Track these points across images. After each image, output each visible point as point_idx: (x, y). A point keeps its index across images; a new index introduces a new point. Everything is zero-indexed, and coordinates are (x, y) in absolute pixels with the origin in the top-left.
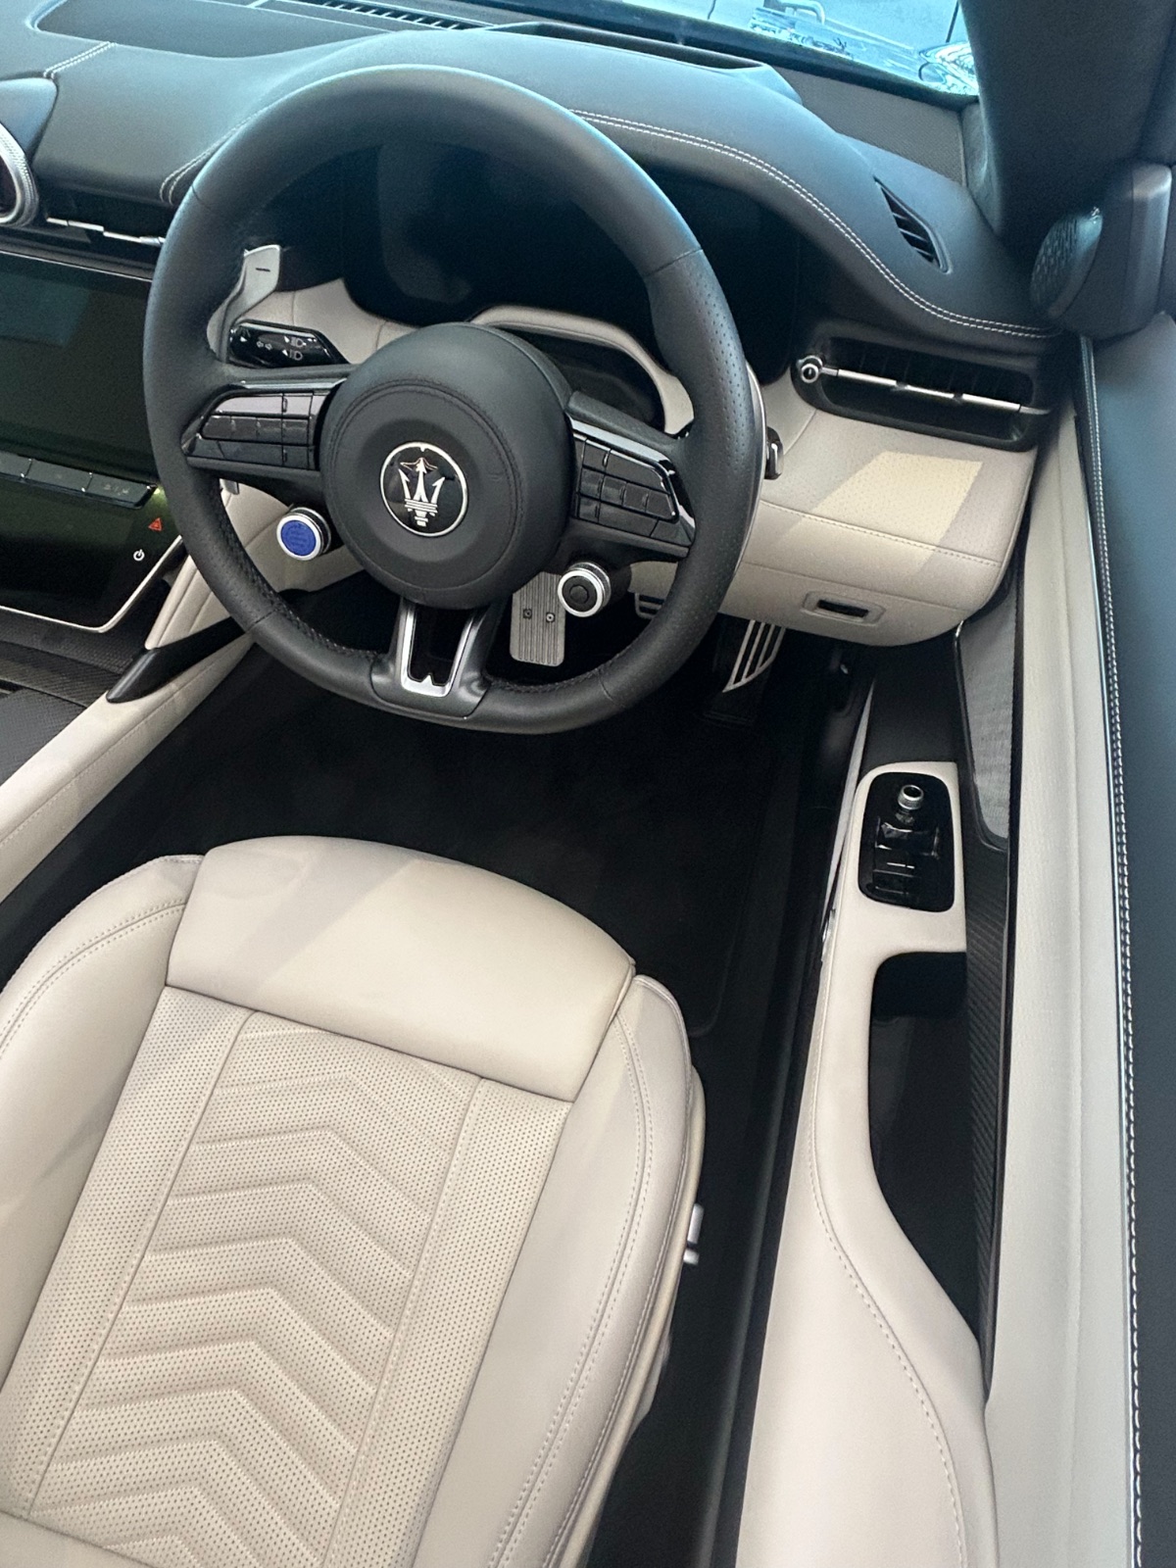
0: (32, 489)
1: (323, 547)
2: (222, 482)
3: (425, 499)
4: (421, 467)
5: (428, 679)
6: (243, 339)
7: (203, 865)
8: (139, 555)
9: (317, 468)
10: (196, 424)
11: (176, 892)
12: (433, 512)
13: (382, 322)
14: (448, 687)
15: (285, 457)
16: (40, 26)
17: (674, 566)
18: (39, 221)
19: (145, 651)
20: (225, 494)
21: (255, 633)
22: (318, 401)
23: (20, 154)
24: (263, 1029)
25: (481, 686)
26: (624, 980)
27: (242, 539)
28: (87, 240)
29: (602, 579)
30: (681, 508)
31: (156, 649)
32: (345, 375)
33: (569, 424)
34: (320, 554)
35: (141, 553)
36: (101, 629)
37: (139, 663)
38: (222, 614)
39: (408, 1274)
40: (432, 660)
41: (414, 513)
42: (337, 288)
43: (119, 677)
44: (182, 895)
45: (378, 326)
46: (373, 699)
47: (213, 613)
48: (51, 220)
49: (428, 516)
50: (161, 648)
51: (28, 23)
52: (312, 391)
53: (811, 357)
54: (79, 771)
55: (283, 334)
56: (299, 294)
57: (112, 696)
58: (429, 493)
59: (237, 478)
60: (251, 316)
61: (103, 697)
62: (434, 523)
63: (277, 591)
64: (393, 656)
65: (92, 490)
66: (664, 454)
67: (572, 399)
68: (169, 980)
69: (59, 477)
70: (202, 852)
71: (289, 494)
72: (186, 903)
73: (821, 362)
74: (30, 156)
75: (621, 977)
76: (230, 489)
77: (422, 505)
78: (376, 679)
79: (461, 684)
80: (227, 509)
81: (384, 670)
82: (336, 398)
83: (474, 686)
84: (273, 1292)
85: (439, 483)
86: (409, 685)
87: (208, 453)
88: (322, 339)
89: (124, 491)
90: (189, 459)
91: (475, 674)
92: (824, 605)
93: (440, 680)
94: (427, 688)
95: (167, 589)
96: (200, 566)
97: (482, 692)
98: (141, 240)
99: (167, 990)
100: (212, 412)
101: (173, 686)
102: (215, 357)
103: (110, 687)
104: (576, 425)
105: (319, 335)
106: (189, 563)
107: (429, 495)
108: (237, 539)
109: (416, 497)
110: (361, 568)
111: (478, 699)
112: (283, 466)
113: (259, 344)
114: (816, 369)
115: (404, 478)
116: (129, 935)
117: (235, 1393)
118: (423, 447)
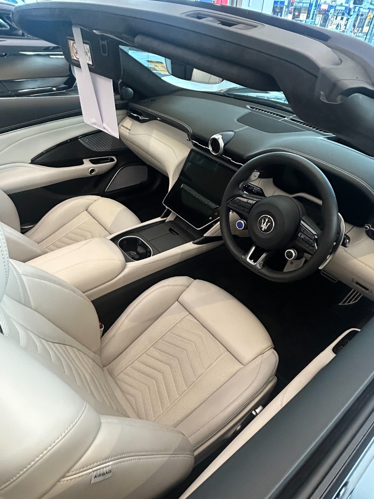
0: (198, 200)
1: (244, 228)
2: (231, 211)
3: (265, 226)
4: (267, 220)
5: (253, 260)
6: (247, 186)
7: (194, 282)
8: (210, 218)
9: (249, 213)
10: (231, 199)
11: (187, 284)
12: (266, 229)
13: (277, 188)
14: (256, 263)
15: (244, 210)
16: (237, 121)
17: (311, 256)
18: (221, 155)
19: (203, 236)
20: (231, 213)
21: (225, 241)
22: (254, 202)
23: (223, 144)
24: (190, 317)
25: (262, 266)
26: (268, 347)
27: (230, 222)
28: (228, 160)
29: (295, 253)
30: (315, 244)
31: (205, 237)
32: (261, 199)
33: (300, 221)
34: (242, 229)
35: (211, 218)
36: (198, 229)
37: (200, 238)
38: (220, 235)
39: (195, 379)
40: (255, 257)
41: (262, 228)
42: (271, 180)
43: (196, 239)
44: (188, 285)
45: (276, 189)
46: (240, 260)
47: (219, 234)
48: (223, 156)
49: (265, 229)
50: (207, 237)
51: (235, 120)
52: (254, 200)
53: (369, 225)
54: (183, 253)
55: (254, 187)
56: (262, 179)
57: (194, 242)
58: (267, 225)
59: (234, 211)
60: (251, 183)
61: (192, 242)
62: (265, 231)
63: (233, 234)
64: (248, 254)
65: (208, 204)
66: (316, 233)
67: (304, 217)
68: (178, 300)
69: (194, 193)
70: (195, 279)
71: (242, 217)
72: (188, 287)
73: (371, 226)
74: (224, 146)
75: (268, 346)
76: (232, 212)
77: (264, 227)
78: (242, 256)
79: (259, 263)
80: (230, 216)
81: (245, 255)
82: (257, 203)
83: (261, 265)
84: (169, 367)
85: (269, 224)
86: (248, 260)
87: (231, 205)
88: (261, 190)
89: (214, 206)
90: (227, 205)
91: (263, 263)
92: (357, 283)
93: (255, 262)
94: (251, 262)
95: (212, 226)
96: (220, 224)
97: (262, 267)
98: (237, 163)
99: (177, 301)
100: (235, 198)
101: (205, 245)
102: (239, 189)
103: (194, 240)
104: (302, 222)
105: (261, 189)
106: (219, 223)
107: (266, 225)
108: (229, 221)
109: (264, 225)
110: (249, 236)
111: (261, 268)
112: (243, 211)
113: (249, 188)
114: (368, 228)
115: (263, 221)
116: (176, 288)
117: (154, 381)
118: (269, 216)
